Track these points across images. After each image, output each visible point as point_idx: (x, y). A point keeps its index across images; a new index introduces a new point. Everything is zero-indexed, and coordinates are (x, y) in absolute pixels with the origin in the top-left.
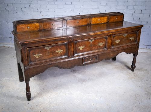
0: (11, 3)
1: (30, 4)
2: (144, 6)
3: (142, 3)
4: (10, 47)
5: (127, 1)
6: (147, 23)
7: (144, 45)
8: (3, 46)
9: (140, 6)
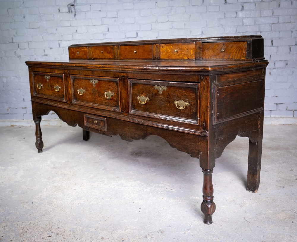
0: (25, 42)
1: (60, 41)
2: (275, 32)
3: (271, 27)
4: (22, 126)
5: (242, 24)
6: (287, 64)
7: (287, 110)
8: (10, 125)
9: (268, 33)
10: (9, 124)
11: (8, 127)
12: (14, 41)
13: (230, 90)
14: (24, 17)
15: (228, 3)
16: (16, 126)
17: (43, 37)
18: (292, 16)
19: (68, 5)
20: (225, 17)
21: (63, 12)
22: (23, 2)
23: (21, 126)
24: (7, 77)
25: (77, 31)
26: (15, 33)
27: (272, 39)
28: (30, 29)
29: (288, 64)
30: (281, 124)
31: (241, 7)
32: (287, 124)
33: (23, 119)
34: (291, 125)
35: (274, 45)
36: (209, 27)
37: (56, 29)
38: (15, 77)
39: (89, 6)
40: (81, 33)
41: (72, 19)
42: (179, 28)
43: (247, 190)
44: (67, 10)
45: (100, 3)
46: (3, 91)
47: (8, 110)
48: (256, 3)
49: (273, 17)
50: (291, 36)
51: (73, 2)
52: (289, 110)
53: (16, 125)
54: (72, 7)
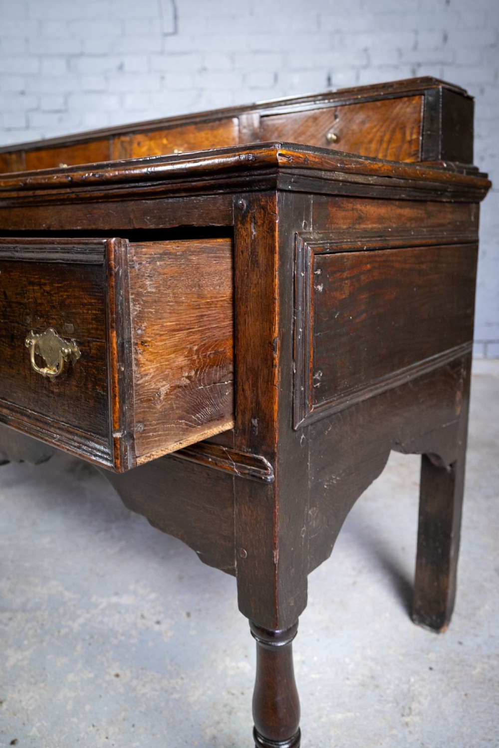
13: (369, 271)
43: (413, 620)
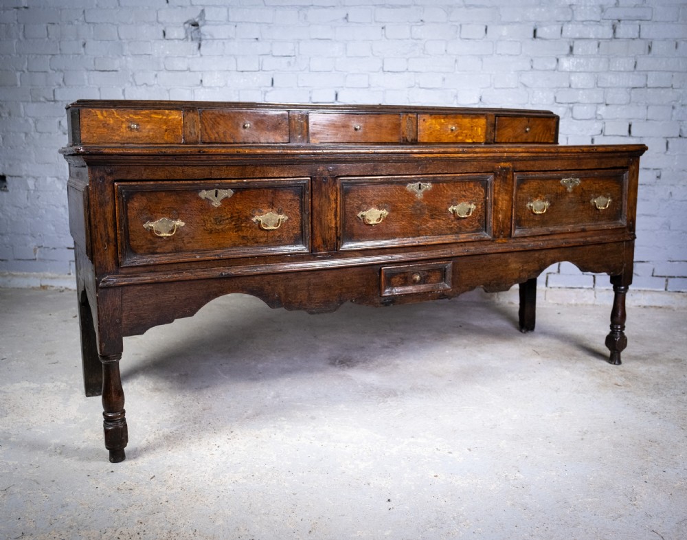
2: (638, 106)
3: (630, 94)
4: (66, 288)
5: (568, 86)
6: (658, 177)
7: (653, 276)
8: (39, 286)
9: (624, 107)
10: (36, 283)
11: (33, 288)
12: (58, 98)
14: (84, 45)
15: (539, 38)
16: (53, 289)
17: (124, 91)
18: (674, 74)
19: (185, 23)
20: (532, 67)
21: (172, 37)
22: (84, 12)
23: (63, 288)
24: (36, 178)
25: (201, 81)
26: (62, 79)
27: (630, 121)
28: (96, 72)
29: (662, 177)
30: (640, 306)
31: (568, 48)
32: (651, 307)
33: (70, 274)
34: (660, 307)
35: (633, 134)
36: (496, 88)
37: (156, 76)
38: (55, 179)
39: (233, 28)
40: (210, 87)
41: (193, 55)
42: (431, 87)
44: (183, 35)
45: (257, 23)
46: (25, 208)
47: (35, 250)
48: (600, 41)
49: (636, 73)
50: (672, 116)
51: (198, 17)
52: (657, 276)
53: (52, 286)
54: (194, 28)
